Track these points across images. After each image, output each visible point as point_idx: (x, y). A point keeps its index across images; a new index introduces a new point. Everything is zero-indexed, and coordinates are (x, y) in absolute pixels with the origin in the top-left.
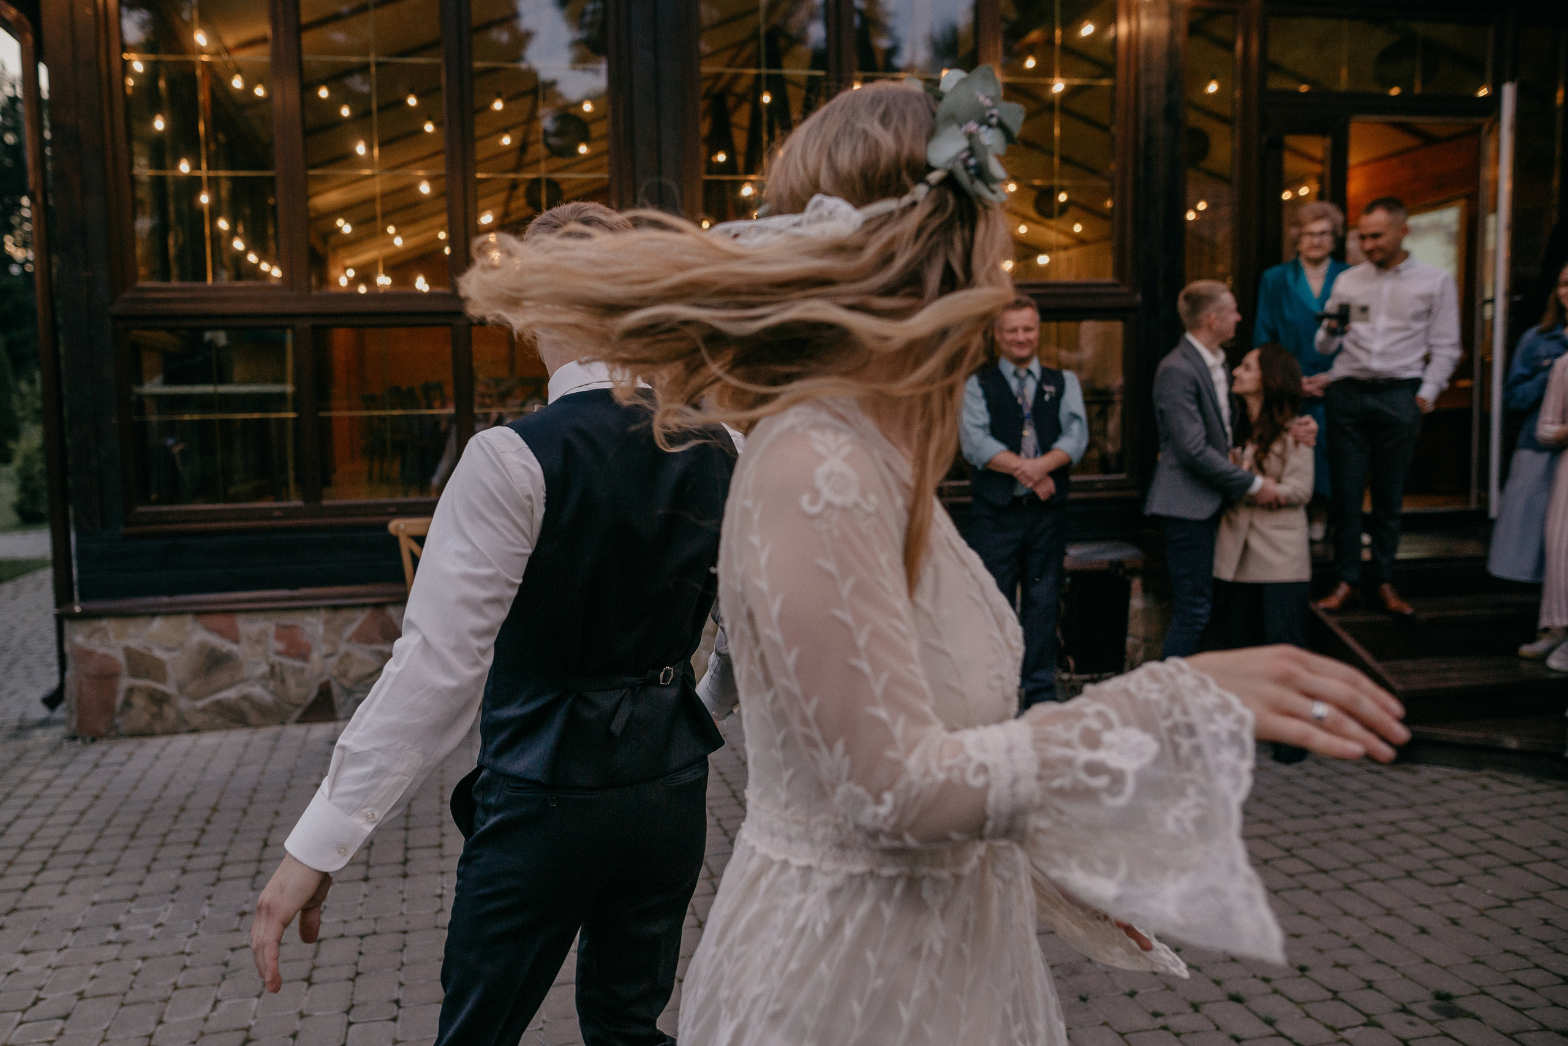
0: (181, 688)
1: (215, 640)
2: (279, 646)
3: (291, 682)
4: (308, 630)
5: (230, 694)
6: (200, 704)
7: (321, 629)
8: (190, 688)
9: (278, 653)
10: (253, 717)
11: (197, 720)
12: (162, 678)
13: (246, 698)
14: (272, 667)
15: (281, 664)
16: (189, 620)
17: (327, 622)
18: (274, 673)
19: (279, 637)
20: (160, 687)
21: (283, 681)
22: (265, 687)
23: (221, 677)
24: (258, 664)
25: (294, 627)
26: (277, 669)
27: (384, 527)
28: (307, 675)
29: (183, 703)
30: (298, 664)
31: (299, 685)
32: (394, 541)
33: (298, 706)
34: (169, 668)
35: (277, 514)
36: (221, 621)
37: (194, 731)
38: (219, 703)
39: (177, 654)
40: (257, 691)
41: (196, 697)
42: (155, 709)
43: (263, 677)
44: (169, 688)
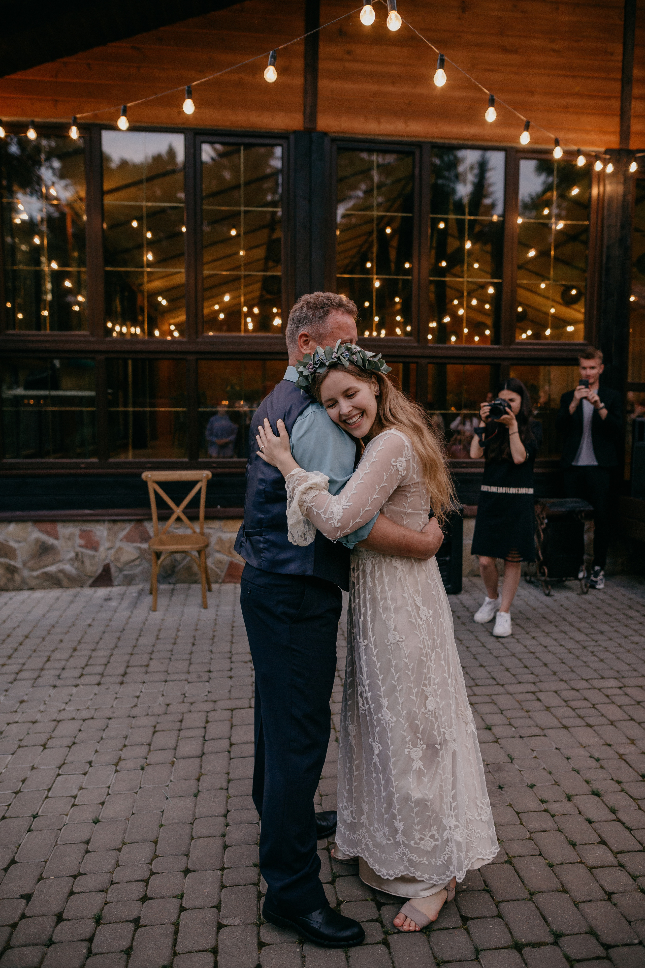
0: (24, 564)
1: (44, 538)
2: (82, 542)
3: (87, 563)
4: (98, 533)
5: (52, 569)
6: (35, 574)
7: (105, 533)
8: (30, 564)
9: (81, 546)
10: (65, 582)
11: (33, 583)
12: (14, 558)
13: (61, 571)
14: (77, 554)
15: (82, 553)
16: (30, 525)
17: (109, 529)
18: (77, 557)
19: (81, 537)
20: (13, 563)
21: (83, 562)
22: (72, 565)
23: (48, 558)
24: (68, 552)
25: (90, 531)
26: (80, 555)
27: (140, 475)
28: (96, 559)
29: (26, 573)
30: (91, 553)
31: (91, 565)
33: (90, 577)
34: (18, 552)
35: (83, 466)
36: (48, 526)
37: (31, 589)
38: (46, 573)
39: (23, 544)
40: (68, 568)
41: (33, 570)
42: (9, 576)
43: (71, 560)
44: (18, 564)
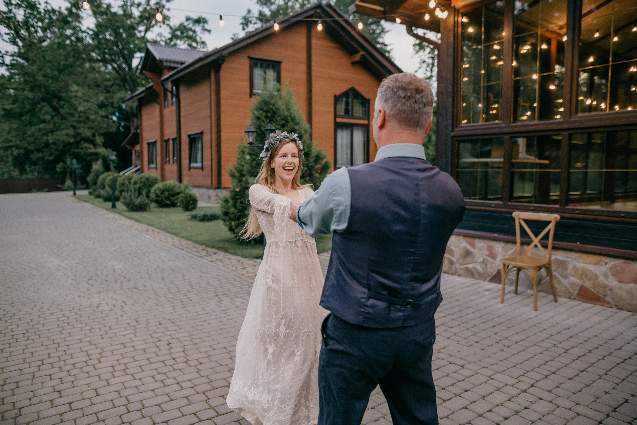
0: (458, 260)
1: (468, 247)
2: (487, 253)
3: (489, 266)
4: (497, 249)
5: (470, 266)
6: (462, 267)
7: (501, 250)
8: (460, 261)
9: (486, 255)
10: (476, 275)
11: (461, 272)
12: (453, 256)
13: (475, 268)
14: (484, 260)
15: (487, 259)
16: (461, 237)
17: (503, 247)
18: (484, 262)
19: (487, 250)
20: (452, 258)
21: (486, 265)
22: (481, 266)
23: (469, 259)
24: (480, 257)
25: (492, 247)
26: (485, 261)
28: (494, 265)
29: (458, 265)
30: (492, 260)
31: (491, 268)
32: (513, 219)
33: (490, 276)
34: (455, 253)
35: (493, 205)
36: (470, 240)
37: (459, 275)
38: (467, 268)
39: (457, 249)
40: (478, 267)
41: (461, 265)
42: (450, 265)
43: (480, 262)
44: (454, 259)
